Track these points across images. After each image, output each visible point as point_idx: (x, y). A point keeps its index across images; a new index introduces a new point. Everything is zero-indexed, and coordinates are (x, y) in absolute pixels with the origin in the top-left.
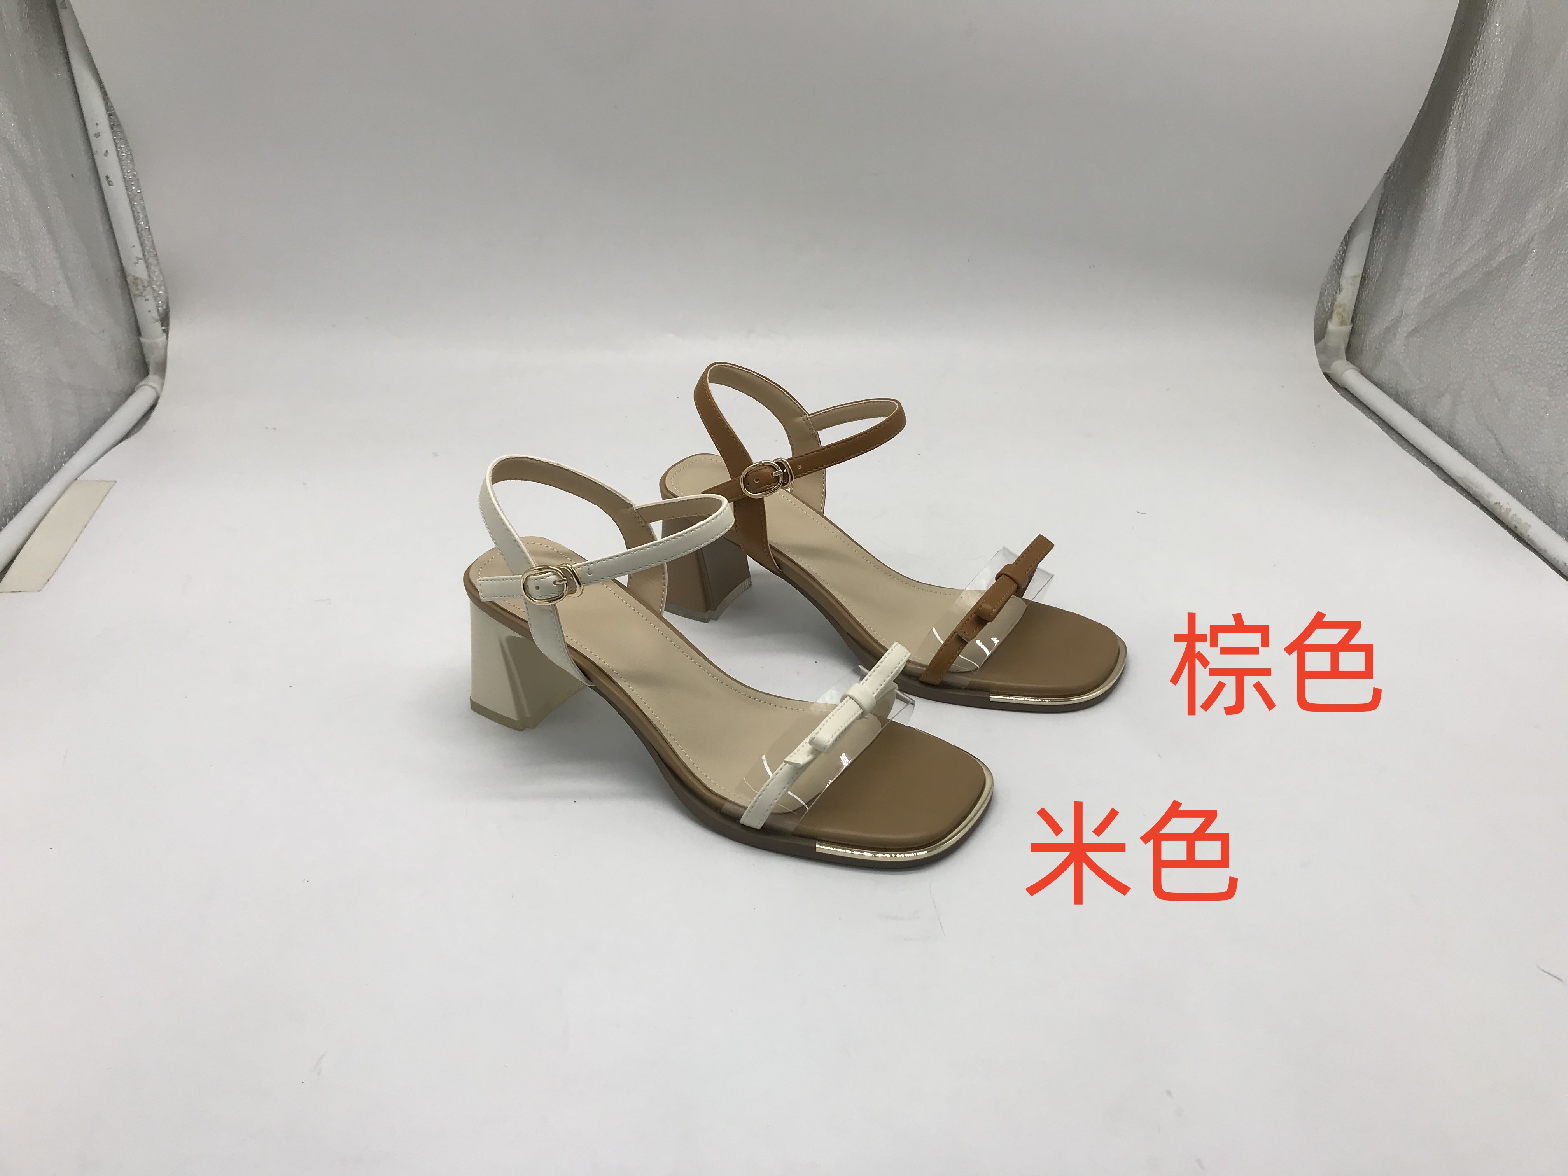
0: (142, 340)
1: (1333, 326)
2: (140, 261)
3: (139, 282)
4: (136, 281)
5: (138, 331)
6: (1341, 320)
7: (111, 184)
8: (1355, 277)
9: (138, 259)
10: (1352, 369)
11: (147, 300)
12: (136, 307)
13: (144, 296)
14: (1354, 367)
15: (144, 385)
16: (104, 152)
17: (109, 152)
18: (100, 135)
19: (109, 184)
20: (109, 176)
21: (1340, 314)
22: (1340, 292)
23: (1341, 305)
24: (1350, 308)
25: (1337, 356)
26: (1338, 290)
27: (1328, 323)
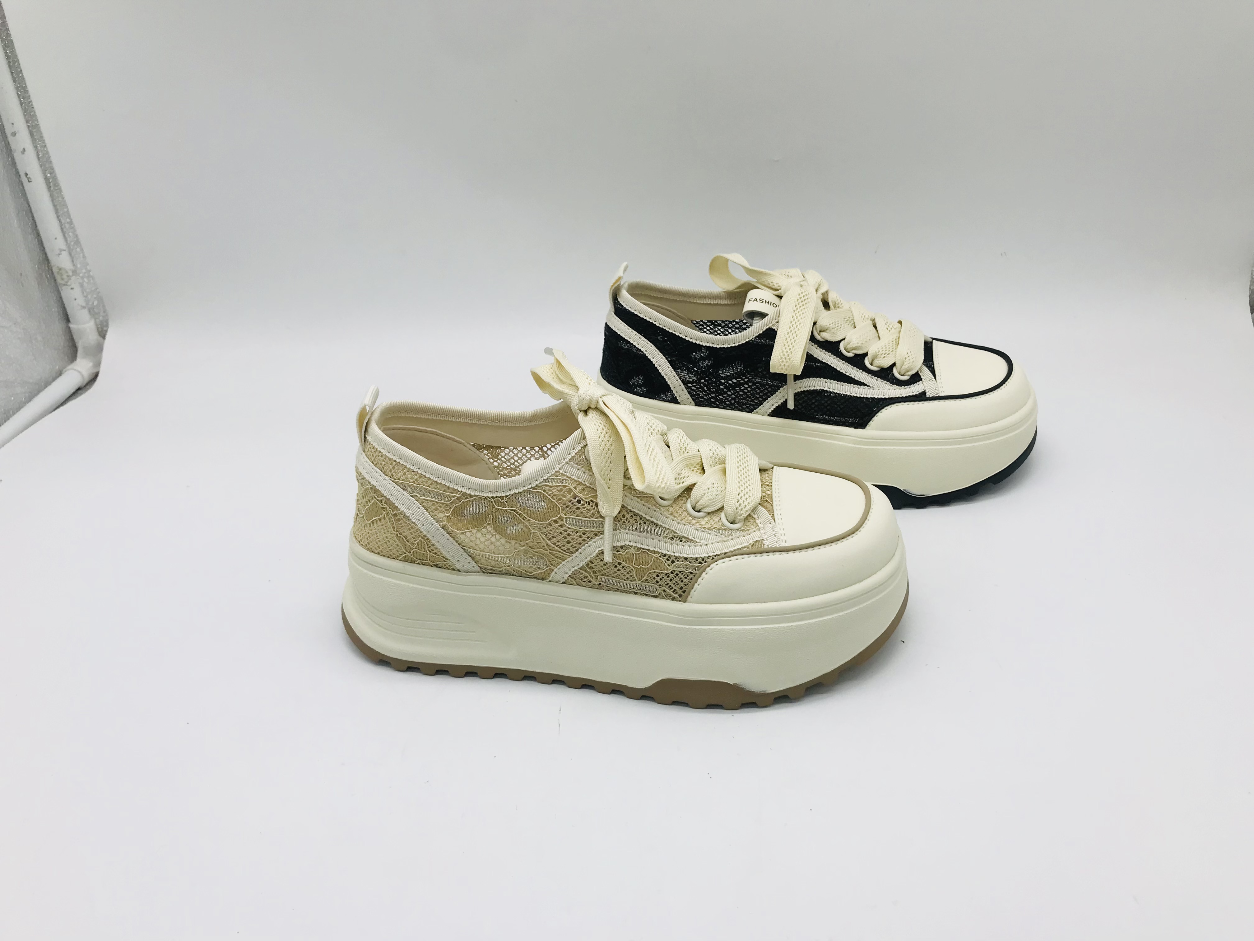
0: (71, 326)
2: (63, 253)
3: (63, 272)
4: (60, 271)
5: (67, 318)
7: (30, 180)
9: (61, 250)
11: (72, 289)
12: (63, 294)
13: (70, 286)
15: (71, 369)
16: (22, 150)
17: (26, 150)
18: (17, 135)
19: (28, 181)
20: (28, 173)
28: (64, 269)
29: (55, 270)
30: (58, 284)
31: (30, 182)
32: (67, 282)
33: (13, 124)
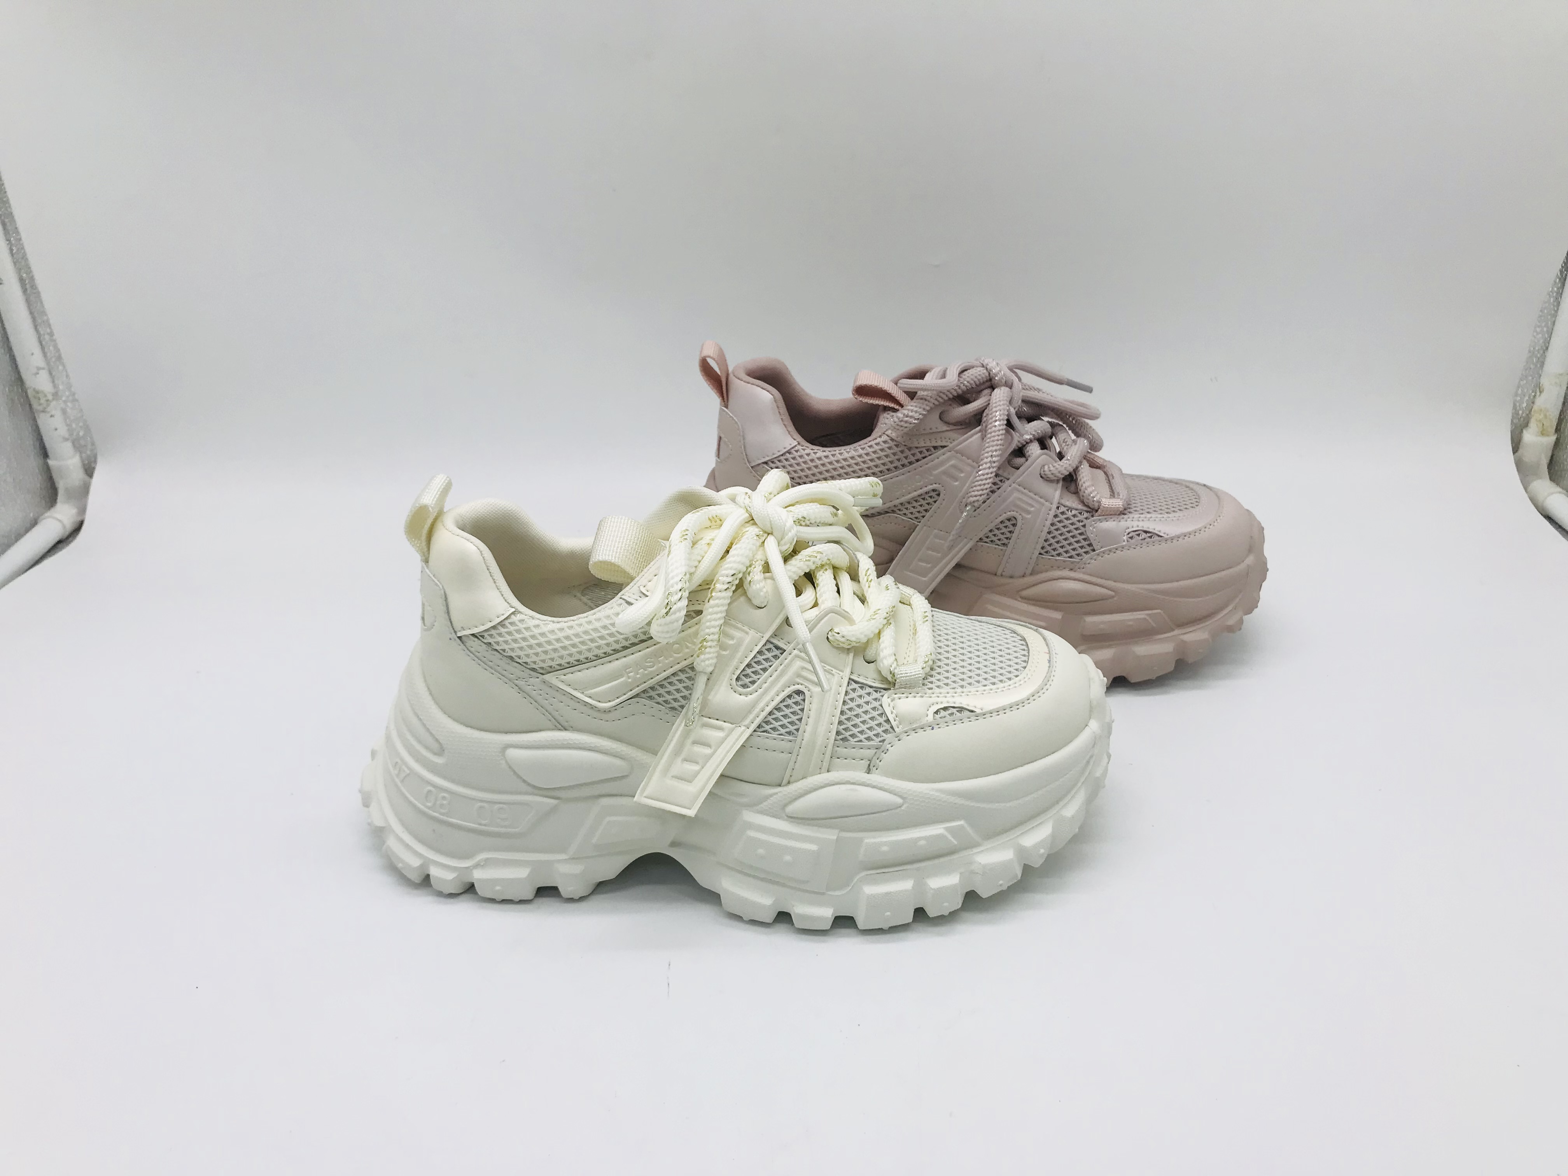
0: (51, 462)
1: (1529, 436)
2: (41, 372)
3: (40, 395)
4: (37, 394)
5: (44, 453)
6: (1541, 430)
8: (1561, 375)
9: (39, 369)
10: (1557, 493)
11: (52, 416)
12: (40, 422)
13: (49, 412)
14: (1559, 489)
15: (49, 517)
21: (1540, 421)
22: (1540, 392)
23: (1541, 410)
24: (1554, 414)
25: (1537, 475)
26: (1538, 390)
27: (1524, 431)
28: (42, 392)
29: (30, 392)
30: (34, 410)
32: (45, 408)
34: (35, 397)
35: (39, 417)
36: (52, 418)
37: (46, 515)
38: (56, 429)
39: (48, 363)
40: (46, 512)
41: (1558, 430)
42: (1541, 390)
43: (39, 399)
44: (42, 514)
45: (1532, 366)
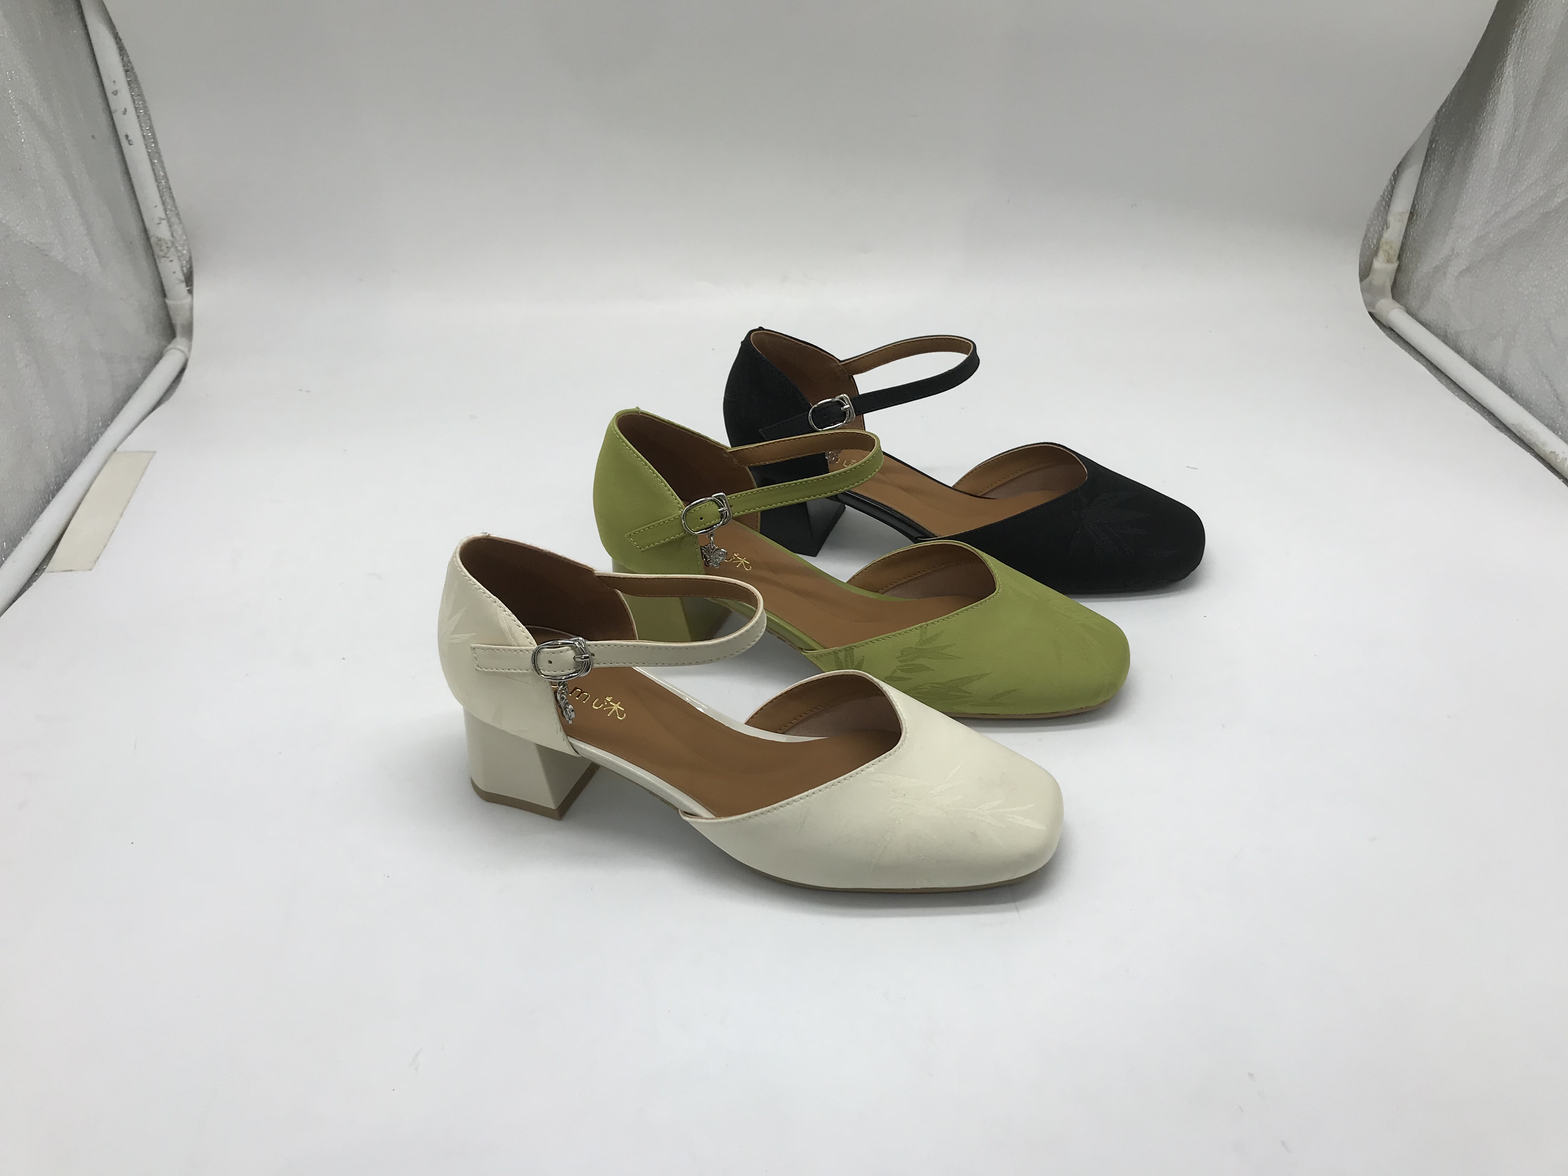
0: (168, 302)
1: (1379, 264)
2: (162, 221)
3: (163, 243)
4: (160, 242)
5: (163, 293)
6: (1387, 257)
7: (131, 143)
8: (1403, 213)
9: (161, 219)
10: (1398, 308)
11: (171, 261)
12: (160, 268)
13: (168, 258)
14: (1399, 305)
15: (172, 348)
16: (123, 110)
17: (128, 110)
18: (119, 93)
19: (129, 143)
20: (128, 134)
21: (1387, 251)
22: (1387, 229)
23: (1388, 242)
24: (1397, 245)
25: (1383, 295)
26: (1385, 226)
27: (1374, 260)
28: (164, 239)
29: (153, 240)
30: (156, 257)
31: (130, 145)
32: (166, 254)
33: (114, 82)
34: (157, 244)
35: (160, 263)
36: (171, 263)
37: (170, 346)
38: (174, 273)
39: (166, 214)
40: (170, 342)
41: (1400, 258)
42: (1388, 226)
43: (161, 246)
44: (166, 347)
45: (1382, 209)
